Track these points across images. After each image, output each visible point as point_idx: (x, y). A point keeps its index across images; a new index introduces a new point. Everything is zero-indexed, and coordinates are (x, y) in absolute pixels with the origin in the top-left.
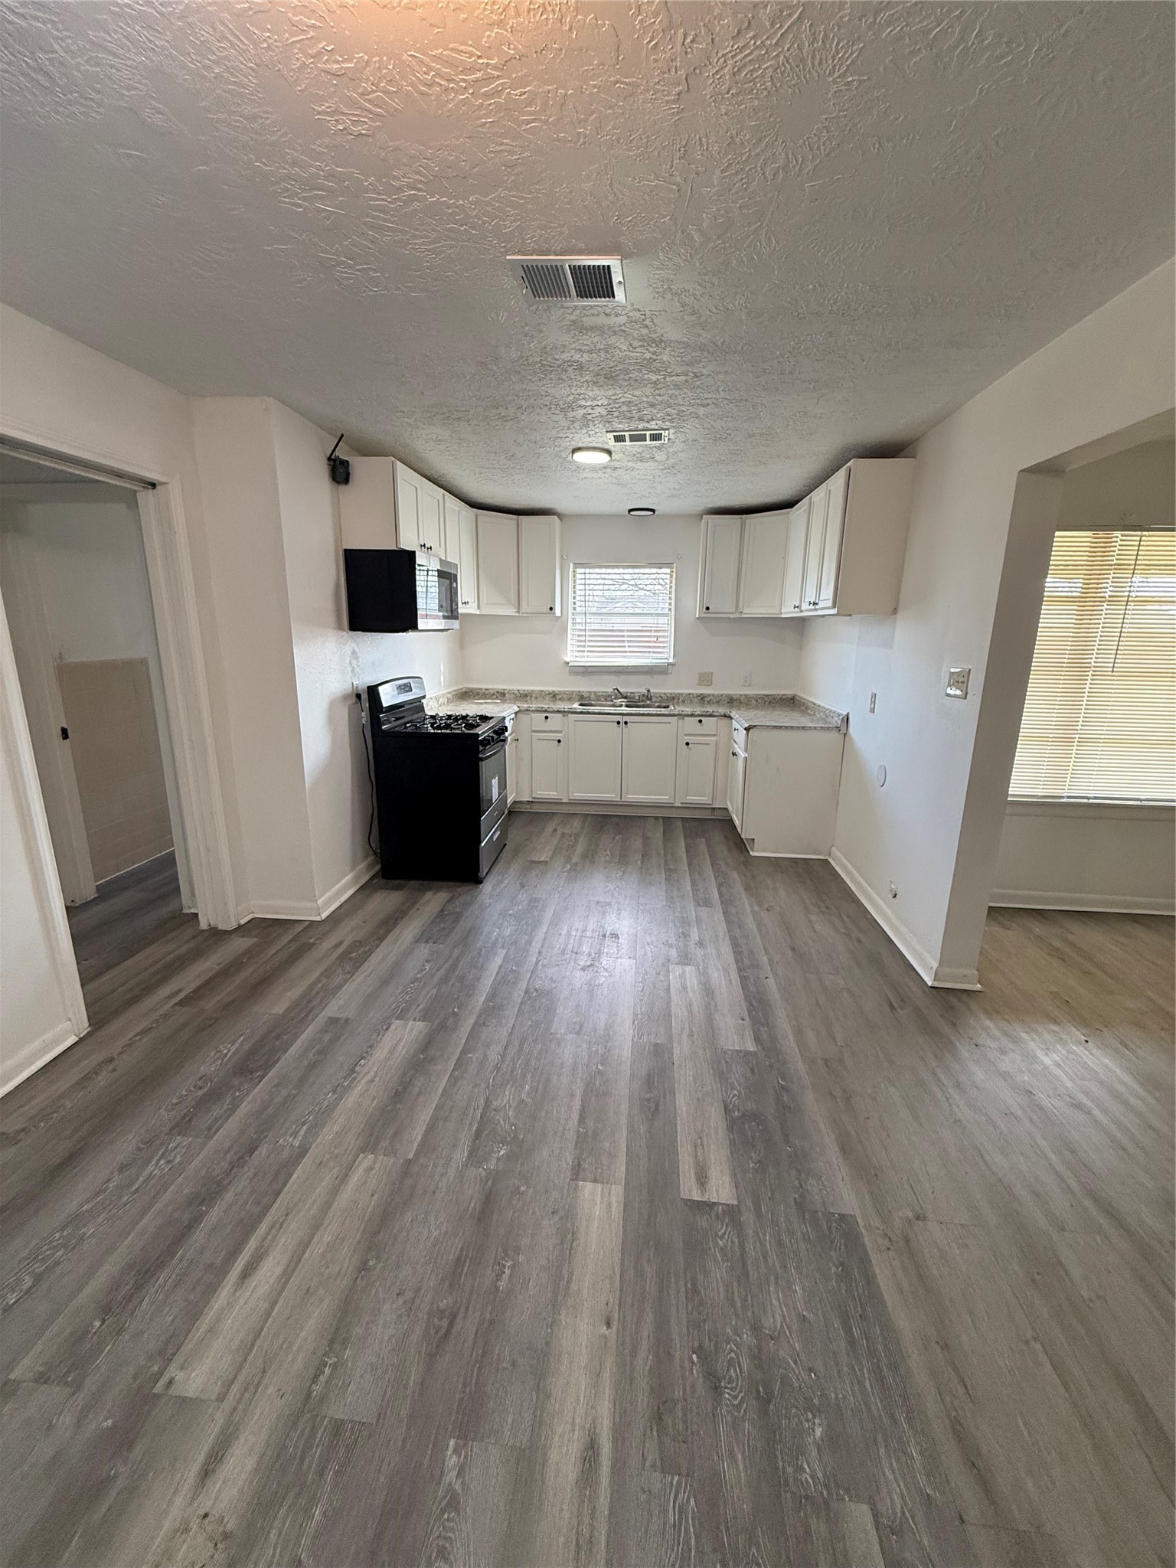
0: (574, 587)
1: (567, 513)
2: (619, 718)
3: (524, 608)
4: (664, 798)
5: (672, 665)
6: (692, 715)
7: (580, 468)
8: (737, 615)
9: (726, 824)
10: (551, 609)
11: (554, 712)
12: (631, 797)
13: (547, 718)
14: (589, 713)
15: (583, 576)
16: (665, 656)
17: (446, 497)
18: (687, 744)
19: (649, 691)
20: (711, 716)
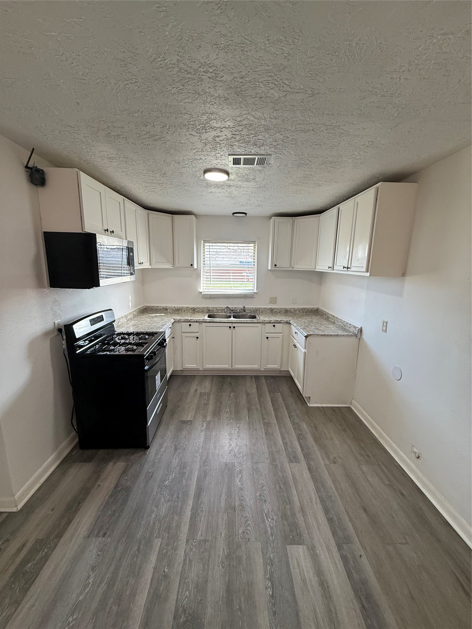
0: (204, 253)
1: (199, 214)
2: (230, 325)
3: (177, 265)
4: (256, 367)
5: (256, 293)
6: (270, 323)
7: (209, 185)
8: (291, 269)
9: (289, 379)
10: (192, 265)
11: (194, 322)
12: (238, 366)
13: (190, 325)
14: (213, 322)
15: (208, 247)
16: (252, 288)
17: (125, 201)
18: (267, 338)
19: (244, 307)
20: (280, 323)
